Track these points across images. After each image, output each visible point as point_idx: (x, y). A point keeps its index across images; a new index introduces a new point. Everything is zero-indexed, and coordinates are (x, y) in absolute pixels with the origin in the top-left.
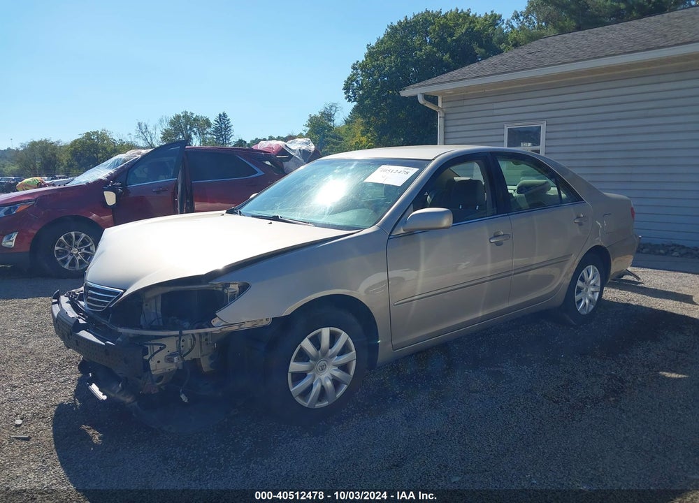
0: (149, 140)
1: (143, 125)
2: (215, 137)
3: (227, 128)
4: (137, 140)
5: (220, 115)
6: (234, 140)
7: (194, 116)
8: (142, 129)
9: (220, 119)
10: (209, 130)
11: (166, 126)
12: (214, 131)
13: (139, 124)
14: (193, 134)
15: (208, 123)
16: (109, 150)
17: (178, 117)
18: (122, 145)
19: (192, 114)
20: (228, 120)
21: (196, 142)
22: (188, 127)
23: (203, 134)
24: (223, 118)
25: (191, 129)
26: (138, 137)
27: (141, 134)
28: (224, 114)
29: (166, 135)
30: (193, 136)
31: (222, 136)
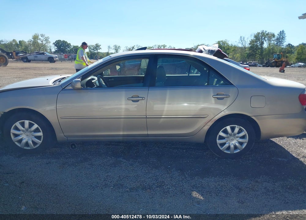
0: (244, 44)
1: (242, 38)
2: (276, 42)
3: (283, 38)
4: (239, 44)
5: (281, 32)
6: (285, 44)
7: (267, 33)
8: (242, 39)
9: (280, 33)
10: (273, 39)
11: (253, 38)
12: (276, 40)
13: (241, 37)
14: (265, 41)
15: (274, 36)
16: (226, 48)
17: (259, 33)
18: (232, 46)
19: (266, 31)
20: (285, 34)
21: (265, 45)
22: (263, 38)
23: (270, 41)
24: (282, 33)
25: (264, 39)
26: (239, 43)
27: (241, 41)
28: (283, 31)
29: (252, 42)
30: (265, 42)
31: (279, 42)
